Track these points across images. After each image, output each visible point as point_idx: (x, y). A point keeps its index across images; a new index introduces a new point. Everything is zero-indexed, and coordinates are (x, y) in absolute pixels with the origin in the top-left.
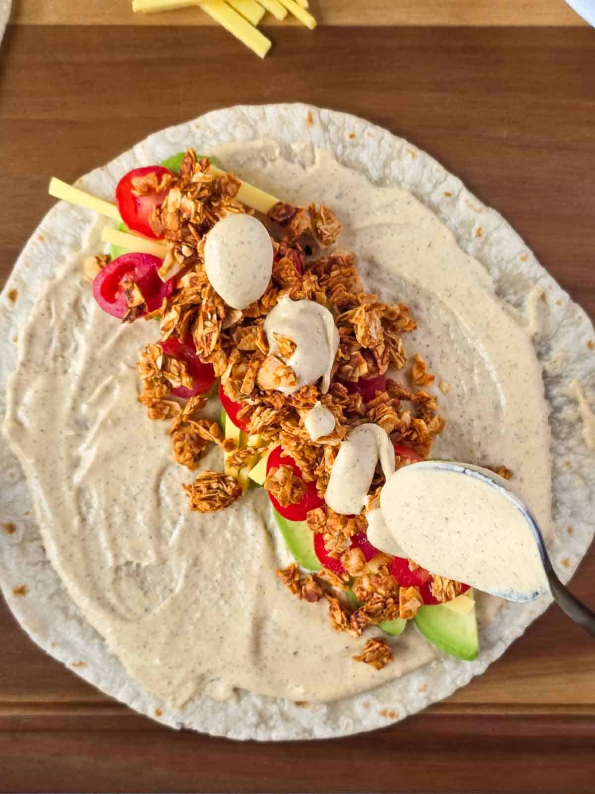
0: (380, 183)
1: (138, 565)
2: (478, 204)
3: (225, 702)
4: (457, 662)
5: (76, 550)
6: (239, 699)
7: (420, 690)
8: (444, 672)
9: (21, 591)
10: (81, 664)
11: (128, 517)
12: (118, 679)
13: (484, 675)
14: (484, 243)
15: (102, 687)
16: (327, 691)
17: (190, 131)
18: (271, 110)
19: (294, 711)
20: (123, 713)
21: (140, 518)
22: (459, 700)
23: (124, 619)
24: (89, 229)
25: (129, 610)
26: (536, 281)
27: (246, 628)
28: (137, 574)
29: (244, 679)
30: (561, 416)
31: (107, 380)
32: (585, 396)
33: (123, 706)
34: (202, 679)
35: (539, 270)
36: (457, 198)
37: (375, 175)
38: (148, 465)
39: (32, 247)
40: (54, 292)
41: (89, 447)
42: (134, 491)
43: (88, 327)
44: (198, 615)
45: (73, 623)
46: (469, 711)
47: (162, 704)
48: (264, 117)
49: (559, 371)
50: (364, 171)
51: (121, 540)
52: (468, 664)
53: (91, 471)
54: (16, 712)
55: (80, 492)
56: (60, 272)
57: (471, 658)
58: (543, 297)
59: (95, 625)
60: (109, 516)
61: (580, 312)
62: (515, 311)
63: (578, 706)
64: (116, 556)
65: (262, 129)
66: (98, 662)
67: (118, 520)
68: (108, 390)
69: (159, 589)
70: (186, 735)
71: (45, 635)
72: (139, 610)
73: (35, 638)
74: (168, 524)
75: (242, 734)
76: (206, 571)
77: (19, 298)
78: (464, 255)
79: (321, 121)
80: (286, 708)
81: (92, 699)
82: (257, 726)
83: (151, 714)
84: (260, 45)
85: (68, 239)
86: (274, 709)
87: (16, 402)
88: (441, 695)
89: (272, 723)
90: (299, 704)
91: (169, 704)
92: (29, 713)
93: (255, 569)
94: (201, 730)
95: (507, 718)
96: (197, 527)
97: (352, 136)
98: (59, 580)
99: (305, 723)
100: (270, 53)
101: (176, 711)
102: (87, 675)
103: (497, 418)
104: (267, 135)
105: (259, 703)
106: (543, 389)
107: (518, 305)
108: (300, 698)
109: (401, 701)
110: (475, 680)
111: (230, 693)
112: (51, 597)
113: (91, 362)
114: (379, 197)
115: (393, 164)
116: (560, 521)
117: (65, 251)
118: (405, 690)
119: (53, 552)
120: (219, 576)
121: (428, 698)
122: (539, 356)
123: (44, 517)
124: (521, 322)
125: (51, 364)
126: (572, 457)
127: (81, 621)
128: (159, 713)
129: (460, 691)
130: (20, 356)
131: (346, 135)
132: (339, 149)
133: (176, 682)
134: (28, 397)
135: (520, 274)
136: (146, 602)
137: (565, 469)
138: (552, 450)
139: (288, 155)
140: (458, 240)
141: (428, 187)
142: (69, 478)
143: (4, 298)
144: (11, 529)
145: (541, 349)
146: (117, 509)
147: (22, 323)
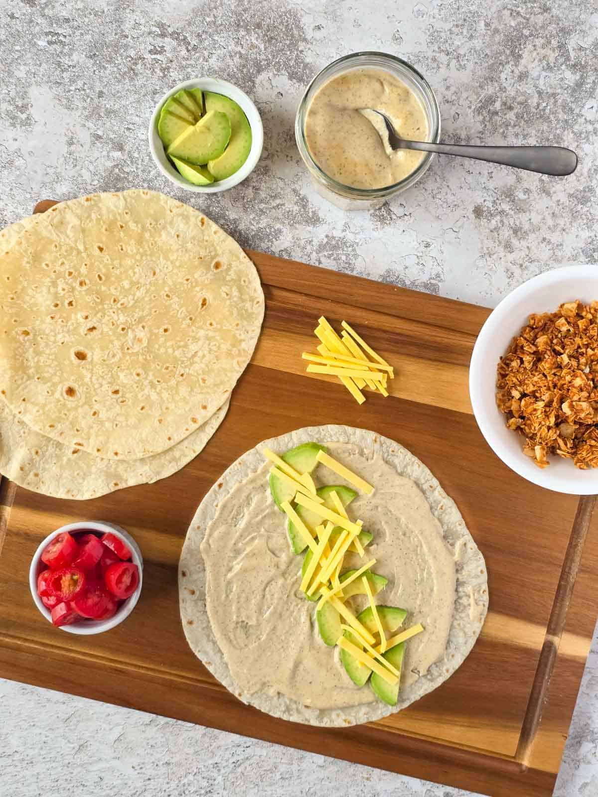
0: (401, 474)
1: (247, 623)
2: (445, 495)
3: (272, 698)
4: (385, 705)
5: (220, 610)
6: (279, 698)
7: (365, 714)
8: (378, 708)
9: (191, 623)
10: (209, 663)
11: (248, 599)
12: (225, 674)
13: (398, 713)
14: (443, 512)
15: (216, 676)
16: (321, 704)
17: (319, 431)
18: (358, 431)
19: (303, 709)
20: (223, 690)
21: (253, 601)
23: (234, 646)
24: (263, 465)
25: (238, 643)
26: (463, 535)
27: (291, 665)
28: (245, 627)
29: (284, 689)
30: (461, 601)
31: (253, 535)
32: (474, 595)
33: (224, 688)
34: (264, 684)
35: (466, 531)
36: (435, 489)
37: (399, 471)
38: (264, 577)
39: (235, 466)
40: (239, 490)
41: (238, 564)
42: (254, 588)
43: (251, 508)
44: (269, 654)
45: (211, 643)
46: (386, 729)
47: (243, 692)
48: (354, 434)
49: (464, 580)
50: (395, 467)
51: (242, 610)
52: (390, 707)
53: (236, 575)
54: (172, 678)
55: (229, 583)
56: (244, 482)
57: (392, 705)
58: (465, 544)
59: (220, 647)
60: (239, 598)
61: (481, 556)
62: (450, 547)
63: (438, 739)
64: (237, 617)
65: (352, 439)
66: (217, 664)
67: (242, 600)
68: (253, 539)
69: (254, 637)
70: (250, 709)
71: (197, 646)
72: (243, 645)
73: (192, 646)
74: (265, 608)
75: (276, 714)
76: (278, 634)
77: (223, 487)
78: (431, 516)
79: (380, 442)
80: (300, 707)
81: (210, 681)
82: (284, 712)
83: (236, 695)
84: (360, 399)
85: (252, 467)
86: (294, 706)
87: (210, 535)
88: (374, 719)
89: (291, 712)
90: (307, 707)
91: (245, 692)
92: (179, 680)
93: (302, 638)
94: (258, 708)
95: (403, 736)
96: (278, 611)
97: (393, 451)
98: (209, 622)
99: (307, 716)
100: (364, 403)
101: (248, 696)
102: (211, 669)
103: (430, 595)
104: (354, 443)
105: (288, 702)
106: (455, 587)
107: (452, 545)
108: (308, 704)
109: (355, 717)
110: (392, 715)
111: (276, 694)
112: (203, 629)
113: (249, 524)
114: (398, 480)
115: (409, 468)
116: (449, 651)
117: (249, 471)
118: (357, 712)
119: (208, 608)
120: (283, 638)
121: (368, 718)
122: (457, 571)
123: (209, 591)
124: (452, 554)
125: (230, 521)
126: (462, 622)
127: (214, 643)
128: (240, 695)
129: (384, 718)
130: (217, 514)
131: (390, 450)
132: (386, 455)
133: (252, 682)
134: (216, 534)
135: (457, 531)
136: (246, 642)
137: (457, 627)
138: (453, 616)
139: (362, 454)
140: (431, 508)
141: (423, 481)
142: (226, 575)
143: (215, 486)
144: (193, 593)
145: (458, 568)
146: (244, 595)
147: (222, 499)
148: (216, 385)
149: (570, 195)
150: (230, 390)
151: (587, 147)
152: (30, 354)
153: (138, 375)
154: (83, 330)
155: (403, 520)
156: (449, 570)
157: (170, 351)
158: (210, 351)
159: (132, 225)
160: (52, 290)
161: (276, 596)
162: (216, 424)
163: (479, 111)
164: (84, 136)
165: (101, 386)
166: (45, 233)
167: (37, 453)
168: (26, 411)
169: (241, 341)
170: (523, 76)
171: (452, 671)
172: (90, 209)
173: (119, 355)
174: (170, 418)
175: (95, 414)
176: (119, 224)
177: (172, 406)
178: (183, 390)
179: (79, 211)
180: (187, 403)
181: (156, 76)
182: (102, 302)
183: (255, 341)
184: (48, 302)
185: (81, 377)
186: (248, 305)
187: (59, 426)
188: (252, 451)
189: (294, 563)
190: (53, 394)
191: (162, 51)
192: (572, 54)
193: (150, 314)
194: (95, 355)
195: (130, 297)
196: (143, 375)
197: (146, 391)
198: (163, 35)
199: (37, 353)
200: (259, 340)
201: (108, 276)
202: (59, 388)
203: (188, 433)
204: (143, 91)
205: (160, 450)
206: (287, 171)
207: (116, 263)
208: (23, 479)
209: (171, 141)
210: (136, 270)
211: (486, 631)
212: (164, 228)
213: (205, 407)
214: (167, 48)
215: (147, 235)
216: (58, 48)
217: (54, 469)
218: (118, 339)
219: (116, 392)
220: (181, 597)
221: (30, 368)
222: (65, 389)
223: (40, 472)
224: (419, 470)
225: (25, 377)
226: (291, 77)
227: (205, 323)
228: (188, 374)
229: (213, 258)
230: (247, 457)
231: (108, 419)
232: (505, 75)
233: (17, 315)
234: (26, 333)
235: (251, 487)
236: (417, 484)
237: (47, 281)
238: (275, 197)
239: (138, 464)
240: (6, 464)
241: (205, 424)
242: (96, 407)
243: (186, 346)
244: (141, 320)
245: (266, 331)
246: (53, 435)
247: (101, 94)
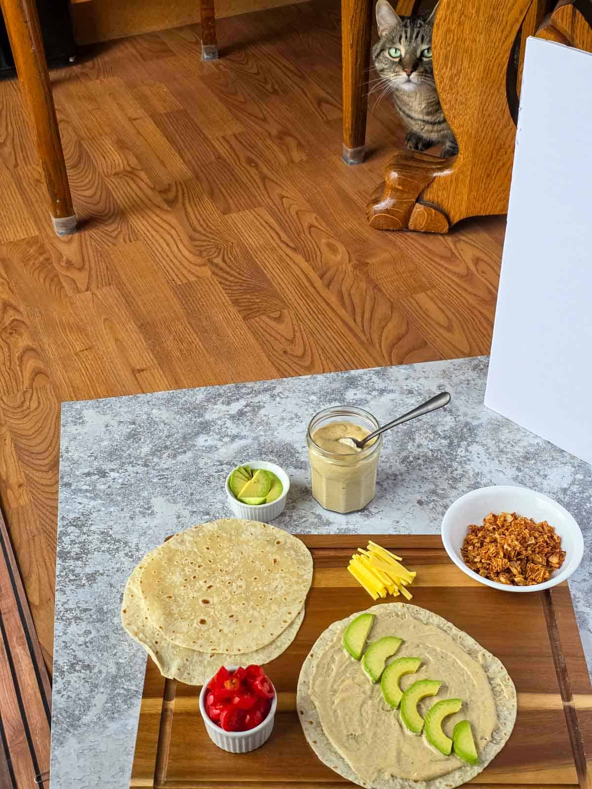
0: (427, 624)
2: (458, 630)
3: (388, 781)
4: (472, 767)
5: (334, 729)
6: (393, 780)
7: (459, 777)
8: (467, 771)
9: (315, 742)
10: (336, 767)
11: (351, 719)
14: (462, 640)
15: (344, 776)
18: (391, 604)
19: (414, 784)
21: (355, 719)
22: (473, 782)
23: (350, 751)
25: (352, 749)
26: (480, 651)
27: (395, 754)
28: (353, 736)
29: (395, 771)
30: (496, 689)
31: (342, 678)
32: (503, 683)
35: (481, 647)
36: (452, 628)
37: (425, 622)
38: (358, 702)
39: (318, 641)
40: (325, 655)
41: (337, 697)
42: (353, 711)
43: (336, 664)
44: (377, 750)
45: (333, 754)
47: (366, 781)
48: (389, 606)
49: (493, 676)
50: (422, 621)
51: (349, 727)
52: (475, 768)
53: (338, 704)
55: (335, 711)
56: (327, 648)
57: (477, 766)
58: (484, 655)
59: (341, 754)
60: (344, 719)
64: (347, 732)
65: (389, 608)
66: (342, 767)
67: (347, 720)
68: (343, 681)
69: (363, 742)
71: (324, 756)
72: (357, 749)
73: (320, 758)
74: (365, 721)
76: (379, 736)
77: (314, 656)
78: (455, 643)
79: (407, 607)
80: (411, 783)
81: (340, 780)
83: (362, 785)
85: (329, 639)
86: (406, 784)
87: (314, 684)
90: (416, 781)
91: (368, 781)
93: (396, 734)
96: (374, 722)
98: (328, 740)
101: (371, 783)
102: (338, 771)
103: (474, 688)
104: (390, 610)
105: (401, 781)
106: (488, 681)
107: (476, 657)
108: (415, 779)
109: (453, 781)
110: (479, 774)
111: (390, 777)
112: (325, 745)
113: (338, 673)
114: (427, 628)
115: (430, 619)
116: (501, 721)
117: (328, 642)
118: (453, 777)
119: (325, 731)
120: (383, 738)
121: (462, 780)
122: (485, 671)
123: (322, 719)
124: (477, 661)
125: (324, 675)
126: (502, 702)
127: (336, 753)
128: (364, 784)
129: (474, 778)
130: (314, 672)
131: (415, 610)
132: (413, 614)
133: (371, 772)
134: (317, 683)
135: (475, 649)
136: (358, 746)
137: (500, 706)
138: (494, 699)
139: (397, 615)
140: (454, 639)
141: (442, 625)
142: (331, 707)
143: (309, 656)
144: (311, 723)
145: (485, 668)
146: (347, 717)
147: (315, 663)
148: (295, 600)
149: (468, 487)
150: (304, 601)
151: (467, 467)
152: (174, 607)
153: (243, 604)
154: (204, 589)
155: (438, 649)
156: (481, 671)
157: (260, 588)
158: (285, 584)
159: (224, 535)
160: (182, 573)
161: (369, 712)
162: (299, 622)
163: (402, 462)
164: (186, 513)
165: (222, 615)
166: (173, 547)
167: (187, 660)
168: (176, 638)
169: (303, 575)
170: (419, 446)
171: (509, 734)
172: (197, 532)
173: (230, 597)
174: (269, 624)
175: (220, 631)
176: (216, 535)
177: (269, 617)
178: (274, 607)
179: (192, 534)
180: (278, 613)
181: (221, 481)
182: (214, 573)
183: (311, 575)
184: (181, 579)
185: (208, 613)
186: (302, 558)
187: (200, 642)
188: (327, 630)
189: (375, 690)
190: (192, 625)
191: (222, 470)
192: (441, 434)
193: (244, 573)
194: (214, 600)
195: (230, 567)
196: (247, 604)
197: (251, 612)
198: (222, 465)
199: (179, 606)
200: (314, 572)
201: (214, 560)
202: (195, 621)
203: (283, 629)
204: (216, 488)
205: (266, 642)
206: (305, 505)
207: (218, 553)
208: (181, 676)
209: (238, 493)
210: (231, 553)
211: (521, 705)
212: (243, 532)
213: (290, 613)
214: (225, 469)
215: (233, 537)
216: (165, 480)
217: (201, 669)
218: (227, 589)
219: (232, 616)
220: (304, 727)
221: (175, 614)
222: (199, 621)
223: (191, 672)
224: (436, 619)
225: (173, 619)
226: (295, 468)
227: (278, 571)
228: (275, 598)
229: (275, 540)
230: (325, 634)
231: (230, 632)
232: (410, 446)
233: (162, 589)
234: (170, 597)
235: (332, 651)
236: (438, 627)
237: (178, 569)
238: (302, 518)
239: (254, 654)
240: (168, 671)
241: (292, 623)
242: (221, 627)
243: (269, 584)
244: (239, 576)
245: (316, 570)
246: (196, 648)
247: (192, 494)
